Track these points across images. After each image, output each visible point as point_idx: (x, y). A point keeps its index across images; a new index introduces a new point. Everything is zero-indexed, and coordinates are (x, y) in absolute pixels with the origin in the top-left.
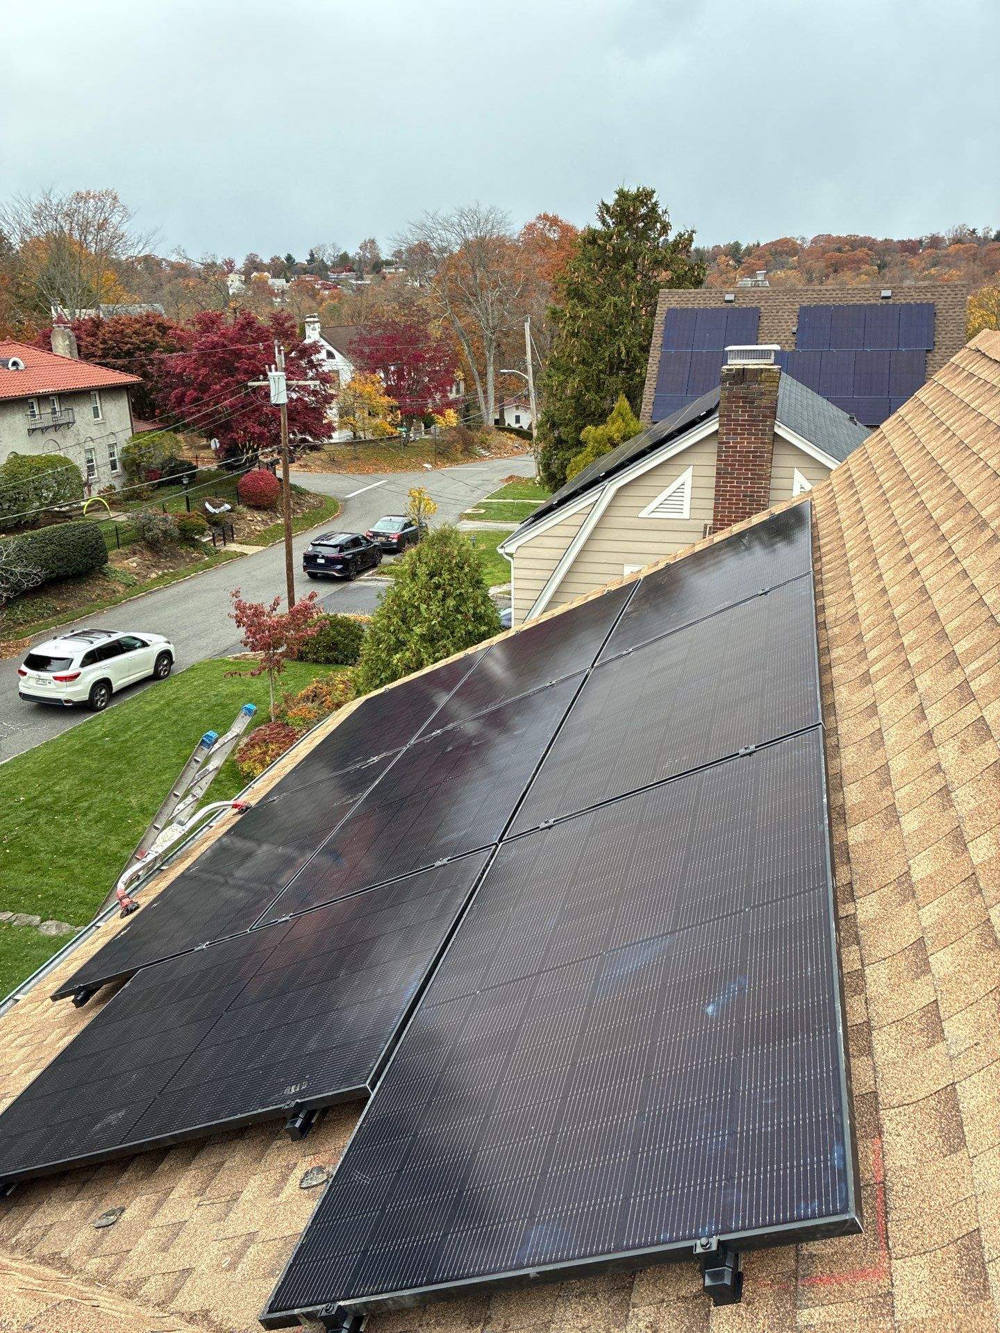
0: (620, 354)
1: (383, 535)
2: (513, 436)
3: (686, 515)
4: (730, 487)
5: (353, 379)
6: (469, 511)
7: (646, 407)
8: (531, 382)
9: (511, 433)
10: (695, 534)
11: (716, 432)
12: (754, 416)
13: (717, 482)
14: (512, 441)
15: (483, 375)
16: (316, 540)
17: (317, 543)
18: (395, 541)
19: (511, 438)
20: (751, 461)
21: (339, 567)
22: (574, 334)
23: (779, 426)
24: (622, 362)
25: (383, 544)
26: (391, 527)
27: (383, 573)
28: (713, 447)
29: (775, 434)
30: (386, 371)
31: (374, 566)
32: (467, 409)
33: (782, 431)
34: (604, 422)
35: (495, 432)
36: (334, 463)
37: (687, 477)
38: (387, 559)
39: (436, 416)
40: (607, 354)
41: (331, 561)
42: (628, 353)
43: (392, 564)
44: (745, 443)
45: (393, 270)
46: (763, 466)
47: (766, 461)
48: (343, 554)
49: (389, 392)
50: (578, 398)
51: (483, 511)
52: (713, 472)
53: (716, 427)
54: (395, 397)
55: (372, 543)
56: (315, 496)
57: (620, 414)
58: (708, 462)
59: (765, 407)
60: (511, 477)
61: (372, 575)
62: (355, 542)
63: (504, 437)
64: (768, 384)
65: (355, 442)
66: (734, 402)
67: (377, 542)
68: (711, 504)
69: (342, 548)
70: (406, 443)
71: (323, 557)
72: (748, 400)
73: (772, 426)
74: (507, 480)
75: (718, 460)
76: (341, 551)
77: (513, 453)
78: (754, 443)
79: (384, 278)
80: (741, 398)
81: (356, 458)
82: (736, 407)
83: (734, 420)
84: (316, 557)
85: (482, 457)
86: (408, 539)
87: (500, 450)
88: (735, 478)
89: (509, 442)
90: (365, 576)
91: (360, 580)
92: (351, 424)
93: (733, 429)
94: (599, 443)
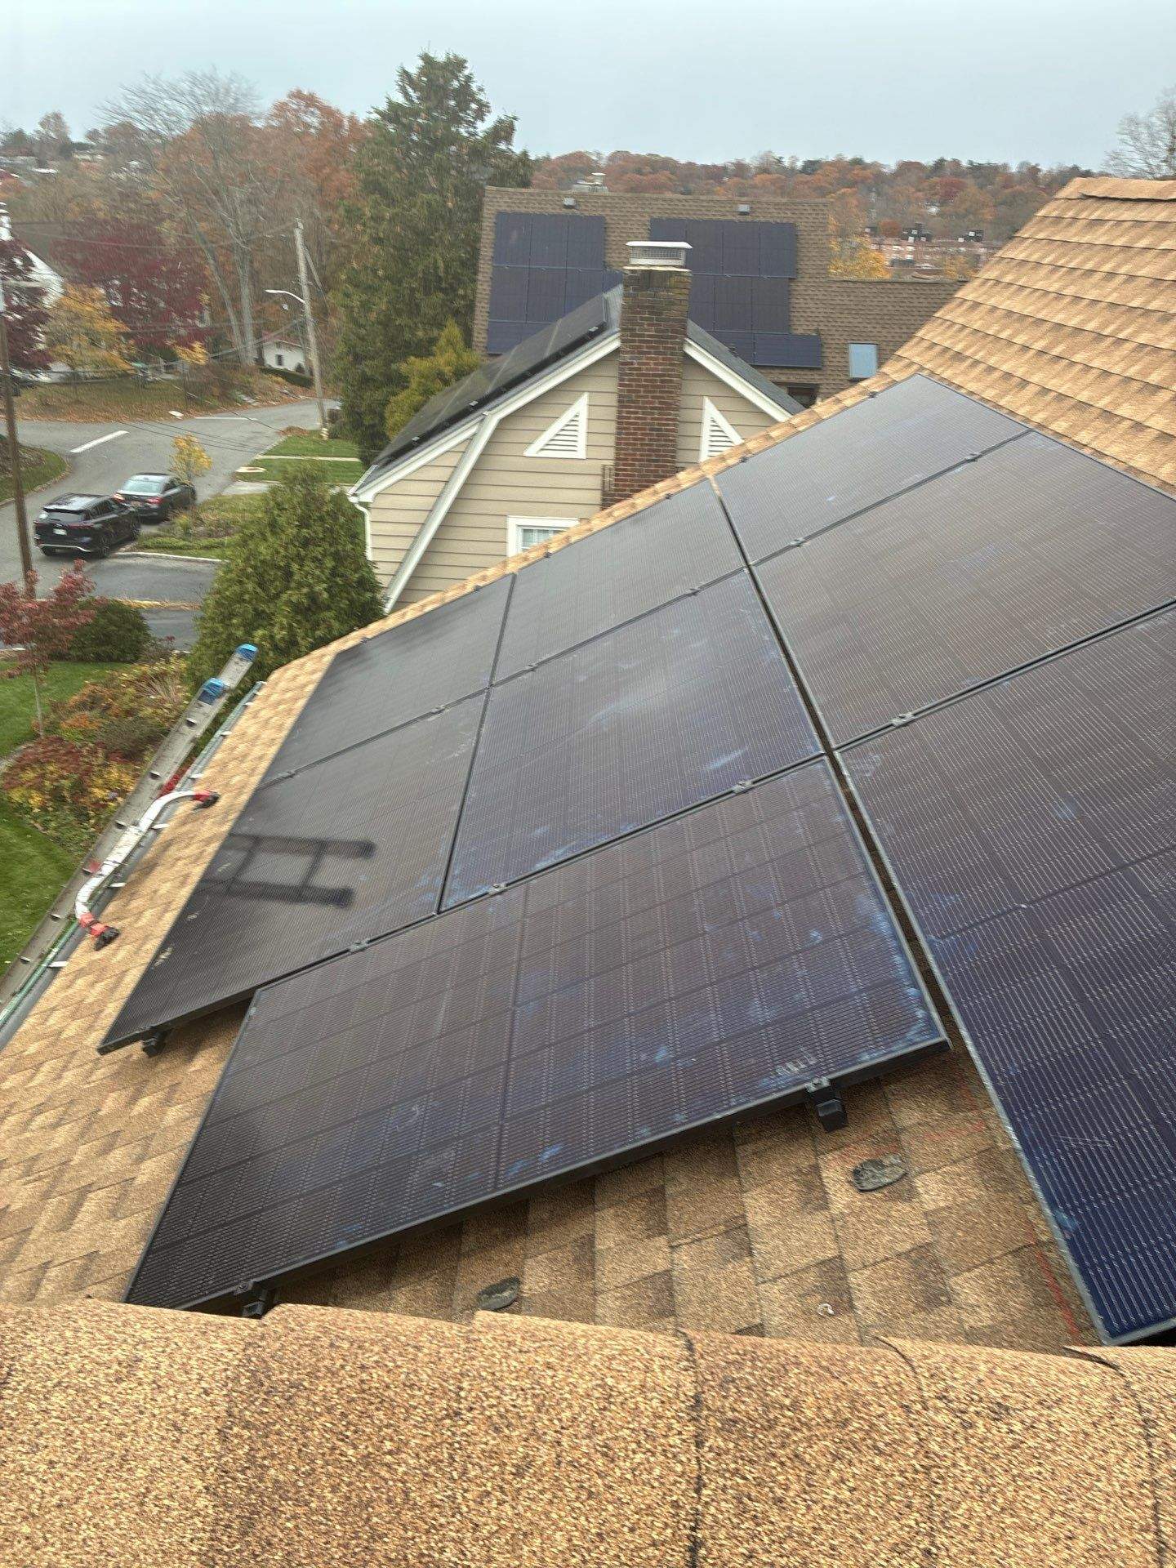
0: (436, 268)
1: (139, 499)
2: (280, 379)
3: (581, 453)
4: (636, 418)
5: (66, 294)
6: (243, 470)
7: (480, 337)
8: (308, 308)
9: (277, 375)
10: (591, 478)
11: (617, 351)
12: (663, 331)
13: (620, 412)
14: (279, 386)
15: (236, 300)
16: (51, 504)
17: (52, 507)
18: (155, 506)
19: (278, 383)
20: (658, 387)
21: (86, 539)
22: (378, 241)
23: (690, 345)
24: (440, 279)
25: (140, 510)
26: (145, 486)
27: (147, 547)
28: (613, 371)
29: (687, 356)
30: (107, 288)
31: (132, 538)
32: (216, 341)
33: (695, 352)
34: (430, 354)
35: (257, 374)
36: (47, 408)
37: (581, 406)
38: (146, 530)
39: (179, 350)
40: (420, 268)
41: (74, 532)
42: (447, 267)
43: (156, 536)
44: (652, 364)
45: (88, 157)
46: (671, 392)
47: (675, 387)
48: (90, 523)
49: (115, 313)
50: (385, 323)
51: (262, 470)
52: (613, 400)
53: (616, 344)
54: (125, 322)
55: (126, 508)
56: (32, 450)
57: (450, 342)
58: (608, 387)
59: (674, 320)
60: (290, 429)
61: (132, 550)
62: (104, 507)
63: (268, 381)
64: (677, 291)
65: (72, 380)
66: (639, 313)
67: (132, 507)
68: (611, 440)
69: (85, 513)
70: (143, 384)
71: (63, 528)
72: (655, 311)
73: (683, 343)
74: (284, 433)
75: (620, 385)
76: (87, 518)
77: (283, 400)
78: (662, 364)
79: (77, 167)
80: (647, 307)
81: (78, 402)
82: (642, 319)
83: (639, 336)
84: (52, 526)
85: (244, 405)
86: (171, 504)
87: (266, 397)
88: (640, 408)
89: (277, 387)
90: (122, 552)
91: (116, 557)
92: (68, 356)
93: (638, 347)
94: (427, 377)
